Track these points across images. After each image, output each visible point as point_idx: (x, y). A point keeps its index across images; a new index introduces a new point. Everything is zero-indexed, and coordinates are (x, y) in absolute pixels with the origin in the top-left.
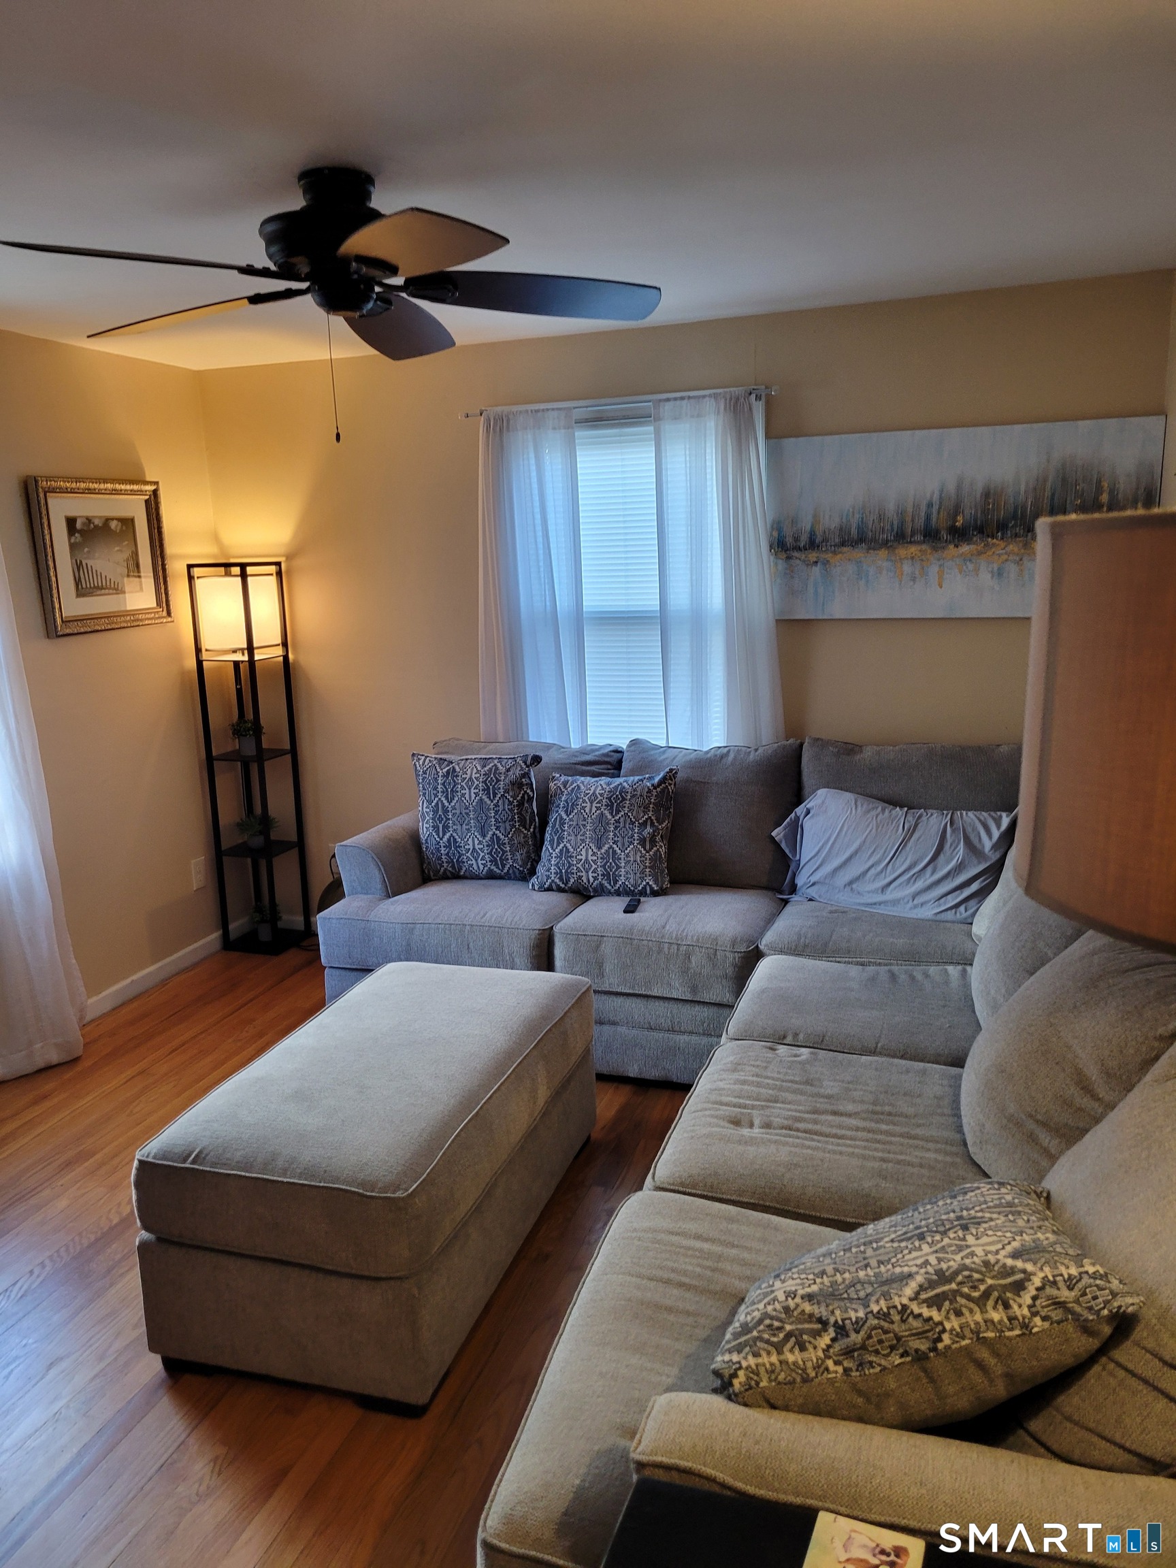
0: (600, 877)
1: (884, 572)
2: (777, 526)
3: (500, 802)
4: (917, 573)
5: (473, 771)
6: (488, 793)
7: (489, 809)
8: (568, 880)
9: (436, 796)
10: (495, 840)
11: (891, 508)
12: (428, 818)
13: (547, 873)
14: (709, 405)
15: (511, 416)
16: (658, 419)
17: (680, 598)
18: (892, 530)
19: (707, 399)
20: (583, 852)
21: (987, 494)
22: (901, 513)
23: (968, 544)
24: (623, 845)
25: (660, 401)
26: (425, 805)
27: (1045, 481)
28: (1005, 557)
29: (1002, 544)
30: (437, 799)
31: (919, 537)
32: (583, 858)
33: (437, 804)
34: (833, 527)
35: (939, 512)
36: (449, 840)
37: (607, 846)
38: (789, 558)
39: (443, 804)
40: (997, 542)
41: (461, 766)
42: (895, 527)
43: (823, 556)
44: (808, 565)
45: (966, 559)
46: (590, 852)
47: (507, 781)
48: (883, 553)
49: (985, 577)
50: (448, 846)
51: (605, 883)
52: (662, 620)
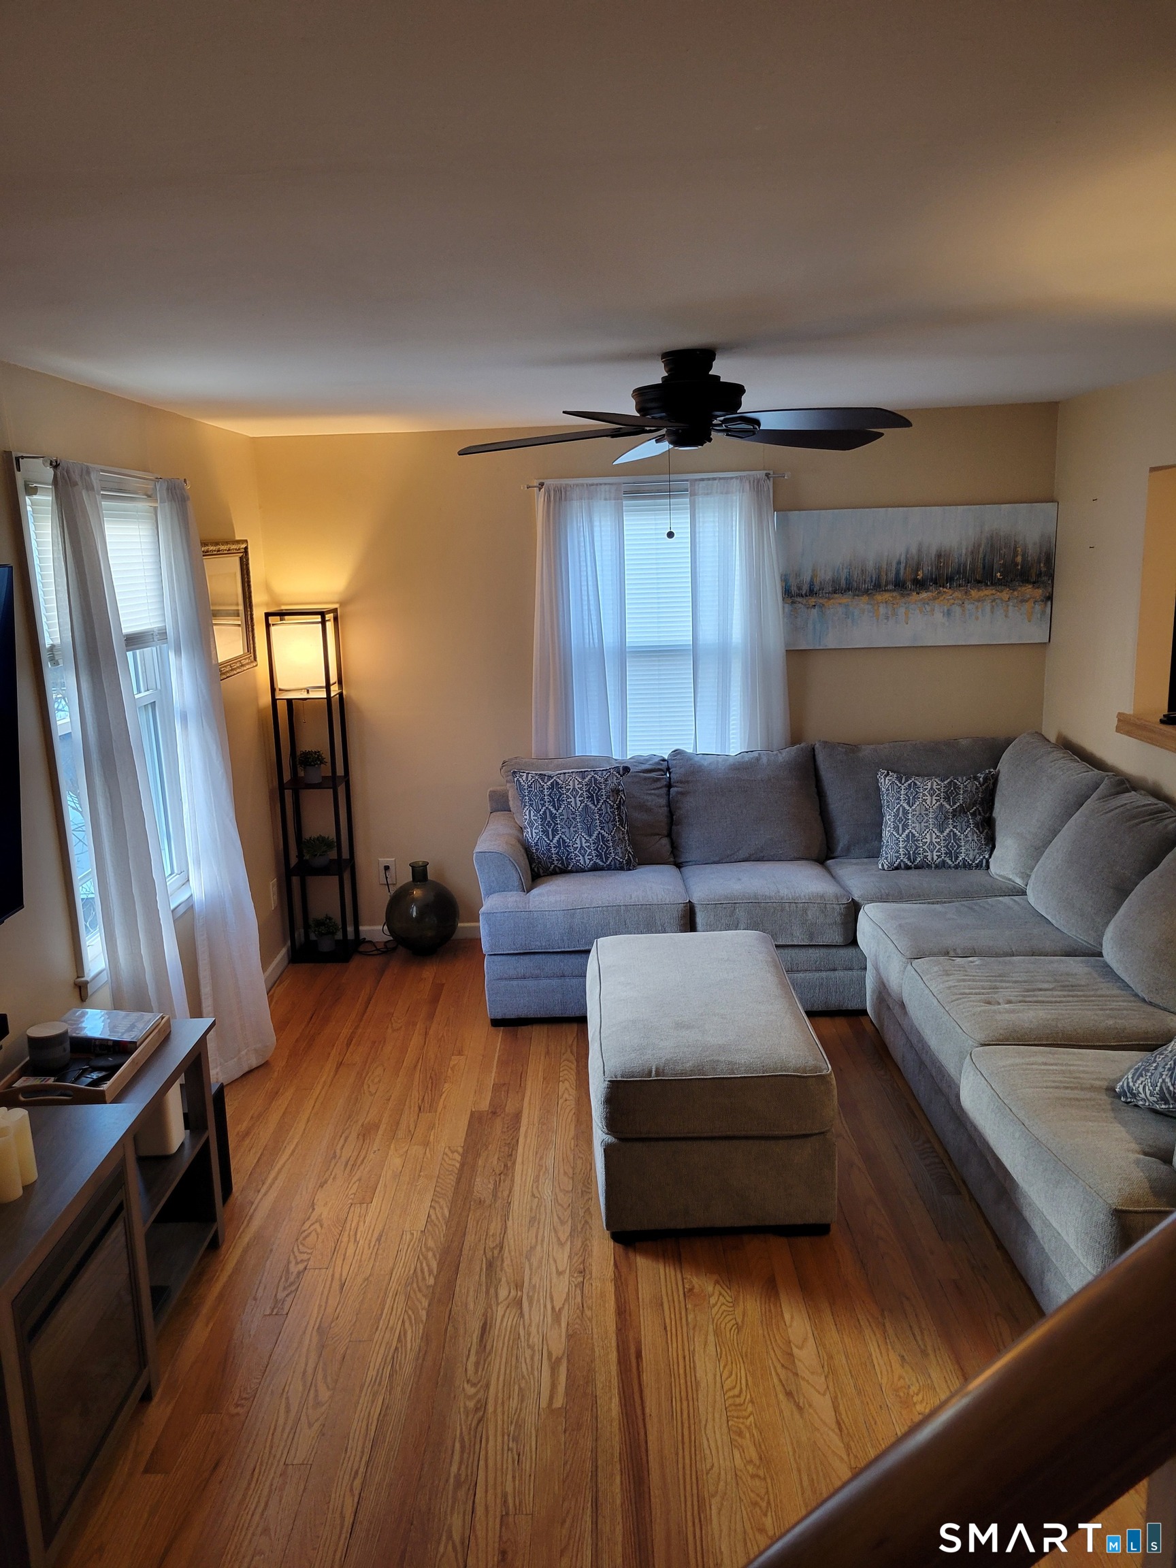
0: (943, 855)
1: (866, 613)
2: (785, 579)
3: (603, 806)
4: (890, 613)
5: (575, 783)
6: (593, 800)
7: (594, 813)
8: (915, 859)
9: (543, 805)
10: (601, 838)
11: (870, 566)
12: (536, 824)
13: (897, 855)
14: (735, 484)
15: (569, 489)
16: (693, 494)
17: (709, 634)
18: (872, 581)
19: (734, 480)
20: (928, 836)
21: (939, 556)
22: (879, 569)
23: (926, 592)
24: (962, 828)
25: (696, 480)
26: (532, 814)
27: (979, 546)
28: (952, 601)
29: (950, 592)
30: (544, 808)
31: (891, 587)
32: (928, 841)
33: (545, 812)
34: (827, 580)
35: (905, 569)
36: (558, 841)
37: (948, 830)
38: (793, 603)
39: (550, 812)
40: (947, 591)
41: (562, 779)
42: (874, 579)
43: (821, 601)
44: (808, 608)
45: (925, 602)
46: (934, 836)
47: (608, 788)
48: (865, 598)
49: (939, 616)
50: (558, 846)
51: (948, 860)
52: (695, 652)
